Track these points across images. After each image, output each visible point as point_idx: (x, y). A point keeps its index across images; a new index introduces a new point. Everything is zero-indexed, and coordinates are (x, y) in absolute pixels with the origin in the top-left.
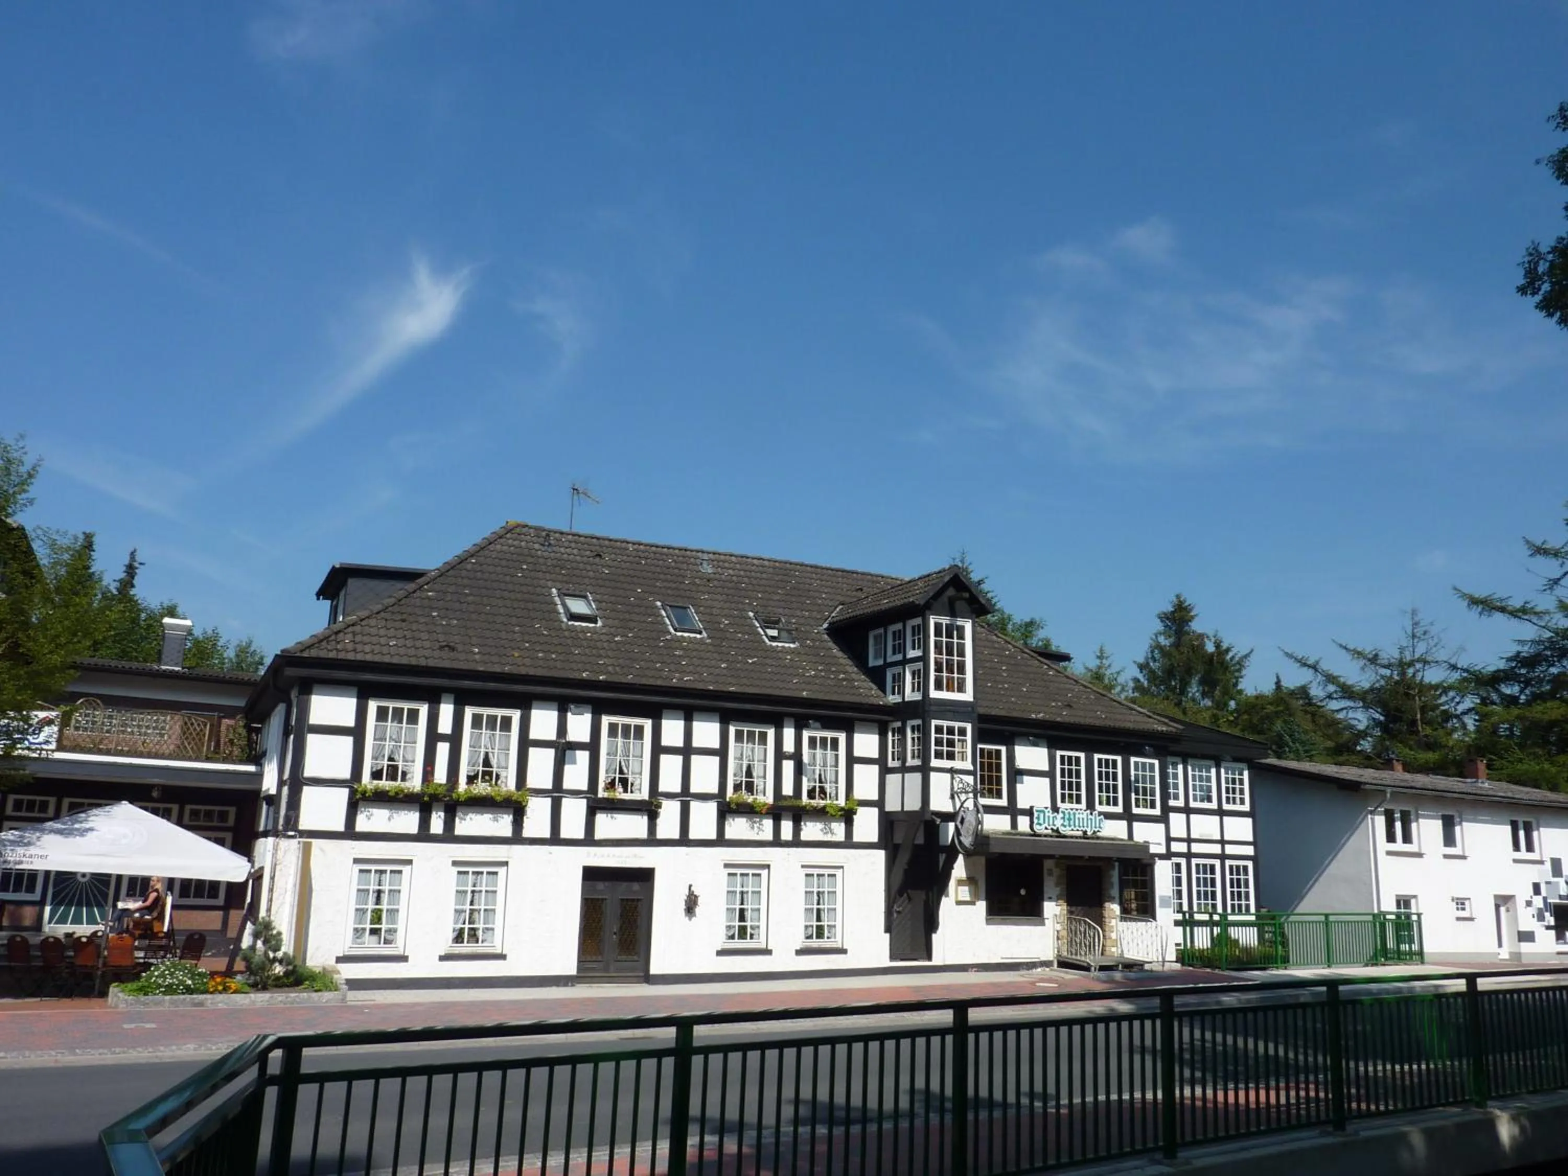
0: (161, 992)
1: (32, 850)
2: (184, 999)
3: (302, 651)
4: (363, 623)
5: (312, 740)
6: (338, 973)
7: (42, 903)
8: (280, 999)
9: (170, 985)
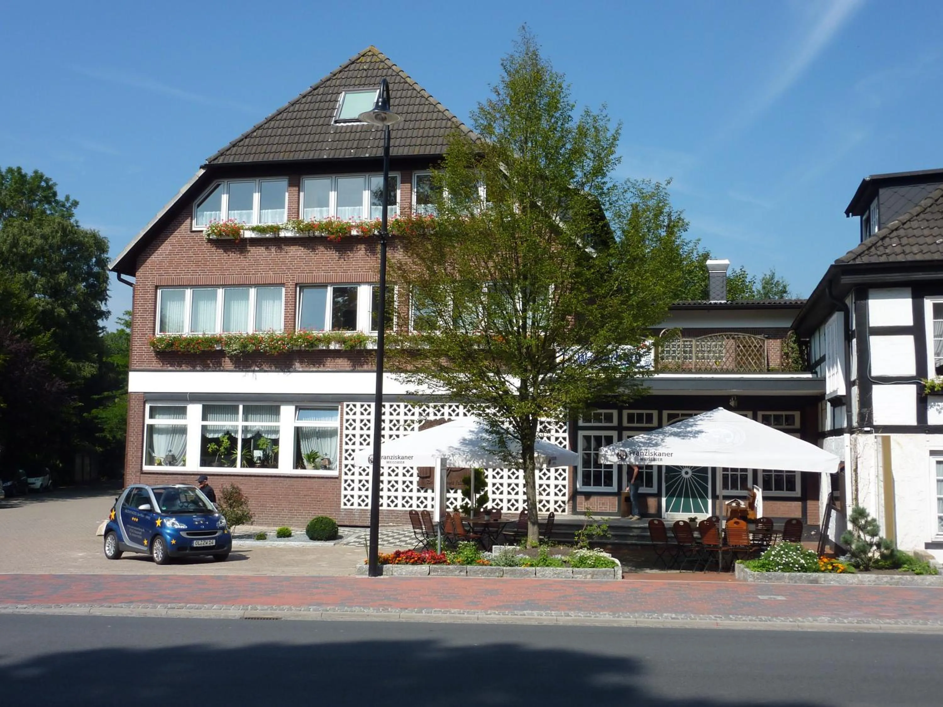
0: (779, 569)
1: (660, 450)
2: (801, 577)
3: (854, 259)
4: (905, 226)
5: (875, 341)
6: (933, 558)
7: (659, 495)
8: (885, 580)
9: (787, 564)
